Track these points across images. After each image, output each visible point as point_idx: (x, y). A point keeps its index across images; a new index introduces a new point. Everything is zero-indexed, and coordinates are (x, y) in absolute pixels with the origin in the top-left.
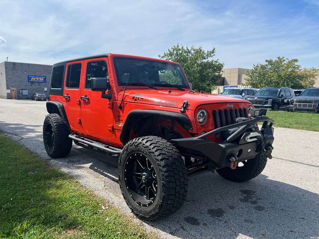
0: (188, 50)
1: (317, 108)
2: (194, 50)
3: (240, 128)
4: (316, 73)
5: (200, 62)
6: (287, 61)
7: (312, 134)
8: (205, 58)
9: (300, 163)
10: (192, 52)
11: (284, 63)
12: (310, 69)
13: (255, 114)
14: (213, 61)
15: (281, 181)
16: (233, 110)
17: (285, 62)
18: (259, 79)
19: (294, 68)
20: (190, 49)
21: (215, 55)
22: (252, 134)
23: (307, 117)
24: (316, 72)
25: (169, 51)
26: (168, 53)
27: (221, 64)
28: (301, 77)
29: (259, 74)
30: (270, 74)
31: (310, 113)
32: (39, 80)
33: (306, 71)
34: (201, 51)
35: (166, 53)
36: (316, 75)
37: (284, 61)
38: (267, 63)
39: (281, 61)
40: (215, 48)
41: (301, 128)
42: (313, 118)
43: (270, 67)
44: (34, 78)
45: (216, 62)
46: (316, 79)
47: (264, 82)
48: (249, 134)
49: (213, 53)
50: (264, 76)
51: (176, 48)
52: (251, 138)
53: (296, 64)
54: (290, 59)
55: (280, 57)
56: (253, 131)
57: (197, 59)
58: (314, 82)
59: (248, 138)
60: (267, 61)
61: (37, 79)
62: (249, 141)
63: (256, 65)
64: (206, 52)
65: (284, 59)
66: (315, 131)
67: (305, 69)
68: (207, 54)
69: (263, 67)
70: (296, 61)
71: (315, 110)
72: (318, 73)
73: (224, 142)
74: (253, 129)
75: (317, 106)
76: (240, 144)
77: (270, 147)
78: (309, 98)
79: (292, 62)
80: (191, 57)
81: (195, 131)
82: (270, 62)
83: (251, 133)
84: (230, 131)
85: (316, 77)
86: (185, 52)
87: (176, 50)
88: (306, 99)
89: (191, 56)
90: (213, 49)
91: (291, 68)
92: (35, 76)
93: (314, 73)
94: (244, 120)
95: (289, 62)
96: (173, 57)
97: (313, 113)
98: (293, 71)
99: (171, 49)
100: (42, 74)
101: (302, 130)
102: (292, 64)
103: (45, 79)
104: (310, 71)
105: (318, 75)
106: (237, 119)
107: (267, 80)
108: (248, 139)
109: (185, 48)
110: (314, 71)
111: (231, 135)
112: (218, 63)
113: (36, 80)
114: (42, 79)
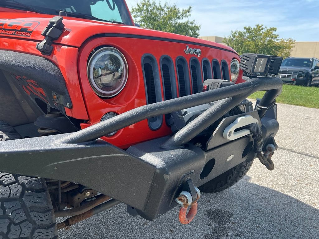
0: (161, 7)
1: (296, 80)
2: (168, 8)
3: (213, 104)
4: (292, 45)
5: (174, 22)
6: (266, 29)
7: (295, 109)
8: (180, 18)
9: (290, 150)
10: (166, 9)
11: (262, 32)
12: (287, 39)
13: (254, 68)
14: (188, 22)
15: (270, 187)
16: (200, 62)
17: (264, 31)
18: (236, 48)
19: (272, 37)
20: (163, 6)
21: (190, 15)
22: (241, 121)
23: (286, 89)
24: (292, 43)
25: (138, 6)
26: (137, 7)
27: (197, 27)
28: (278, 48)
29: (237, 41)
30: (247, 42)
31: (289, 85)
33: (282, 42)
34: (175, 9)
35: (134, 8)
36: (292, 47)
37: (262, 29)
38: (245, 31)
39: (259, 30)
40: (192, 7)
41: (282, 102)
42: (293, 91)
43: (248, 35)
45: (192, 23)
46: (292, 51)
47: (241, 51)
48: (233, 121)
49: (189, 12)
50: (242, 45)
51: (146, 3)
52: (237, 130)
53: (274, 33)
54: (269, 28)
55: (258, 25)
56: (242, 114)
57: (170, 19)
58: (289, 54)
59: (230, 132)
60: (245, 28)
62: (233, 137)
63: (234, 32)
64: (181, 11)
65: (262, 27)
66: (298, 105)
67: (282, 40)
68: (182, 13)
69: (241, 35)
70: (274, 29)
71: (293, 82)
72: (294, 45)
73: (166, 145)
74: (242, 108)
75: (296, 78)
76: (209, 148)
77: (272, 146)
78: (288, 68)
79: (270, 31)
80: (163, 16)
81: (78, 113)
82: (248, 30)
83: (239, 119)
84: (186, 113)
85: (292, 48)
86: (158, 9)
87: (146, 6)
88: (286, 70)
89: (164, 14)
90: (189, 7)
91: (269, 37)
93: (290, 44)
94: (222, 86)
95: (267, 31)
96: (143, 13)
97: (292, 85)
98: (270, 41)
99: (141, 4)
101: (284, 104)
102: (270, 33)
104: (286, 43)
105: (294, 46)
106: (206, 83)
107: (244, 48)
108: (230, 135)
109: (157, 5)
110: (290, 43)
111: (186, 124)
112: (193, 25)
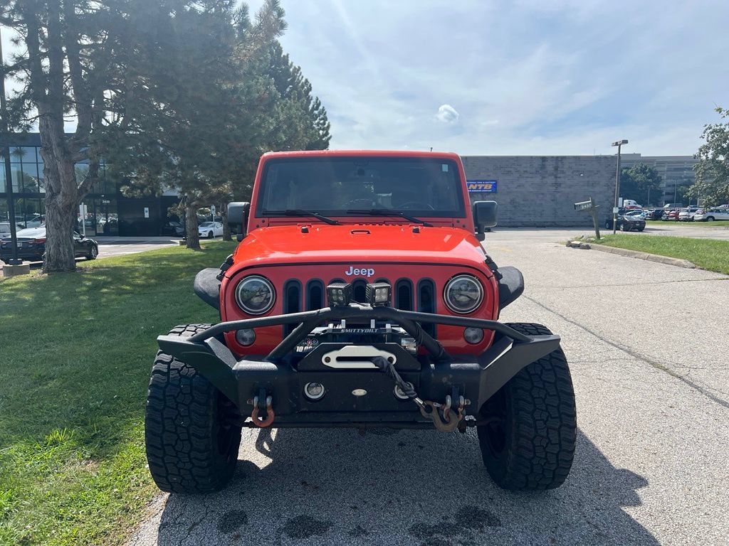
22: (348, 350)
32: (483, 188)
44: (474, 185)
59: (329, 358)
61: (480, 186)
62: (334, 364)
76: (300, 369)
83: (345, 347)
92: (477, 181)
100: (489, 176)
103: (495, 186)
108: (327, 361)
113: (477, 188)
114: (488, 187)
